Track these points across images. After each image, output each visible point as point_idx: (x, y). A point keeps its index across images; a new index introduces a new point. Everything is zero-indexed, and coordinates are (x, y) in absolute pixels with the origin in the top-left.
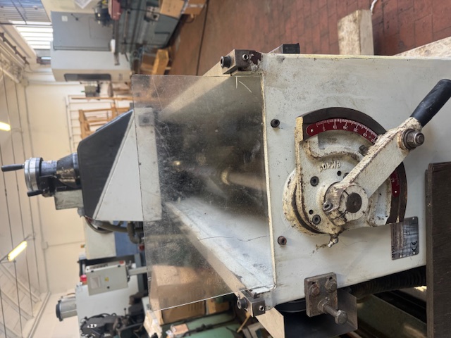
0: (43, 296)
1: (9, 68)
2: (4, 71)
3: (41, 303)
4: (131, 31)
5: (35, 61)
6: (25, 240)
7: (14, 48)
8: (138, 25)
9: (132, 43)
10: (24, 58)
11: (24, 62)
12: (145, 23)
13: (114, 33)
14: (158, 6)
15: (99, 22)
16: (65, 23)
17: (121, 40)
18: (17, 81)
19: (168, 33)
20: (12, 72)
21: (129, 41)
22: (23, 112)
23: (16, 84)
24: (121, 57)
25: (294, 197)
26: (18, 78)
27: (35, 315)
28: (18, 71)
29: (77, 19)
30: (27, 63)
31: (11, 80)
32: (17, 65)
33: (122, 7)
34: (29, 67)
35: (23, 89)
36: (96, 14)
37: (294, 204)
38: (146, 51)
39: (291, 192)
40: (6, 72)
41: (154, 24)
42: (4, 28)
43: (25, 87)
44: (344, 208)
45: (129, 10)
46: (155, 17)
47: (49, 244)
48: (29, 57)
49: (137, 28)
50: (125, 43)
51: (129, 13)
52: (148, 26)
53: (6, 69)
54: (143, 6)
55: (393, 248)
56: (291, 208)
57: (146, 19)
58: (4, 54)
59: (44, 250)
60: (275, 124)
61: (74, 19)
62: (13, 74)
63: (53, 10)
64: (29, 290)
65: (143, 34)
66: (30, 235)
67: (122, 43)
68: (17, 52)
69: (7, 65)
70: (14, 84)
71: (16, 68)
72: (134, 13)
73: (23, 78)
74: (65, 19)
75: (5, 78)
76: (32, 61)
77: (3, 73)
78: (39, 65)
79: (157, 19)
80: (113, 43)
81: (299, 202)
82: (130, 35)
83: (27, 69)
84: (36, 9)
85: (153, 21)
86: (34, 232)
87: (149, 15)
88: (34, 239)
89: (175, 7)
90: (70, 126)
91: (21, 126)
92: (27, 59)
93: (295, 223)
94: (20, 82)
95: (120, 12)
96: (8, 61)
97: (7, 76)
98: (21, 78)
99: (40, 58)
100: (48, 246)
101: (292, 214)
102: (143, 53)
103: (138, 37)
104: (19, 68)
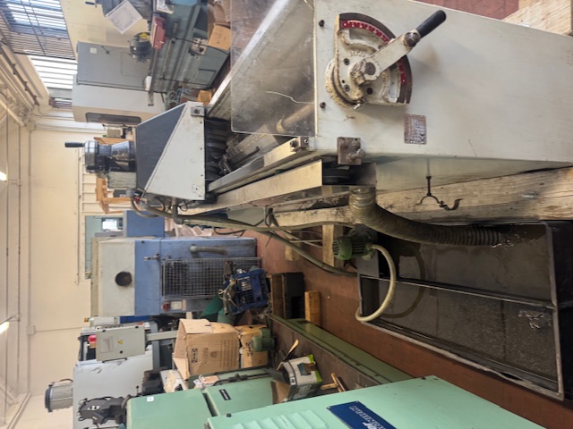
0: (21, 398)
1: (15, 107)
2: (9, 111)
3: (18, 407)
4: (172, 66)
5: (47, 103)
6: (8, 320)
7: (25, 83)
8: (181, 59)
9: (171, 80)
10: (34, 97)
11: (33, 102)
12: (189, 57)
13: (150, 69)
14: (206, 39)
15: (134, 56)
16: (93, 54)
17: (158, 76)
18: (22, 124)
19: (215, 71)
20: (17, 113)
21: (168, 77)
22: (24, 163)
23: (20, 127)
24: (157, 96)
25: (333, 73)
26: (23, 120)
27: (8, 422)
28: (25, 112)
29: (108, 52)
30: (37, 103)
31: (15, 121)
32: (24, 106)
33: (166, 35)
34: (39, 109)
35: (27, 134)
36: (132, 47)
37: (333, 79)
38: (185, 93)
39: (331, 71)
40: (10, 112)
41: (199, 58)
42: (16, 58)
43: (31, 132)
44: (363, 70)
45: (174, 39)
46: (201, 50)
47: (37, 329)
48: (40, 96)
49: (179, 63)
50: (164, 79)
51: (173, 42)
52: (192, 60)
53: (11, 108)
54: (189, 37)
55: (406, 134)
56: (330, 82)
57: (192, 53)
58: (11, 90)
59: (29, 336)
60: (322, 24)
61: (105, 52)
62: (18, 115)
63: (81, 41)
64: (4, 388)
65: (185, 70)
66: (15, 316)
67: (160, 79)
68: (27, 89)
69: (12, 104)
70: (17, 126)
71: (22, 109)
72: (178, 43)
73: (29, 121)
74: (93, 51)
75: (9, 118)
76: (44, 101)
77: (7, 112)
78: (51, 107)
79: (203, 53)
80: (148, 80)
81: (336, 74)
82: (171, 70)
83: (35, 112)
84: (59, 39)
85: (198, 54)
86: (19, 313)
87: (195, 47)
88: (19, 320)
89: (225, 38)
90: (81, 182)
91: (20, 178)
92: (38, 99)
93: (333, 94)
94: (25, 126)
95: (164, 41)
96: (14, 99)
97: (11, 116)
98: (26, 121)
99: (54, 98)
100: (35, 332)
101: (331, 86)
102: (182, 95)
103: (179, 73)
104: (26, 110)
